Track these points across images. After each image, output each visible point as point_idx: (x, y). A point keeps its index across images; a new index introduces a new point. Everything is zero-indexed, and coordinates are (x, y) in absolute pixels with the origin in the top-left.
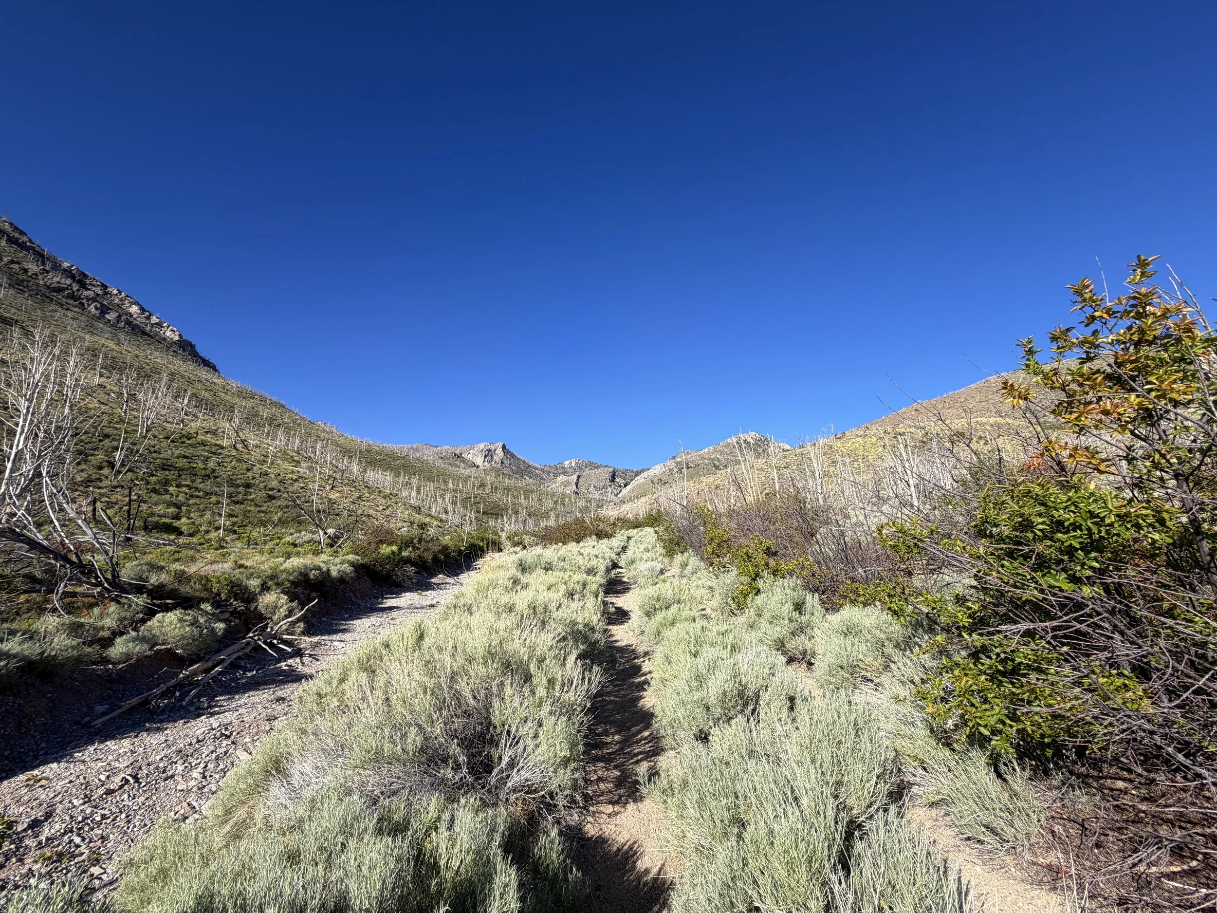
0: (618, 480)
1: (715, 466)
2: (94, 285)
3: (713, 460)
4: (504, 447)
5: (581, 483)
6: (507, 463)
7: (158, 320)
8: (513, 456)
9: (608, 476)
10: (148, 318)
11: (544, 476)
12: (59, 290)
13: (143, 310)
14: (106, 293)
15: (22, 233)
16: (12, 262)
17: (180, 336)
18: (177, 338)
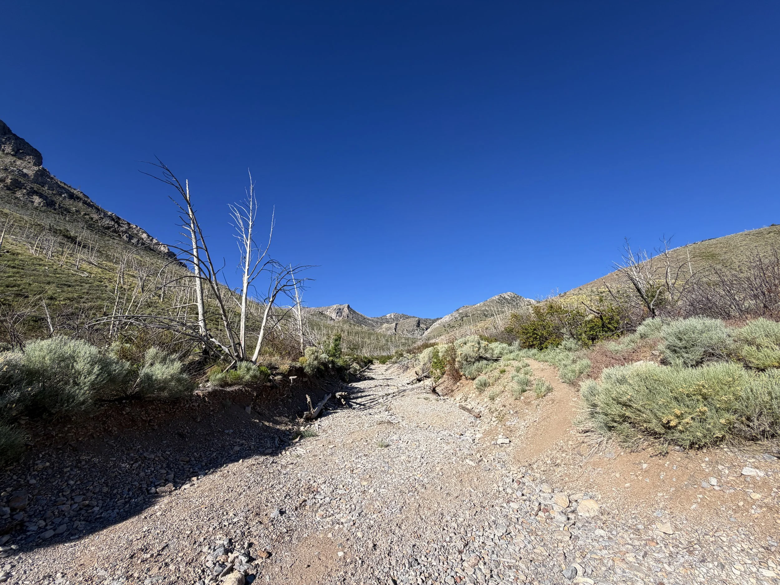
0: (422, 325)
1: (485, 315)
2: (123, 224)
3: (483, 311)
4: (349, 307)
5: (398, 328)
6: (351, 316)
7: (156, 241)
8: (354, 312)
9: (415, 323)
10: (152, 240)
11: (374, 324)
12: (108, 228)
13: (149, 236)
14: (130, 228)
15: (88, 197)
16: (85, 214)
17: (168, 249)
18: (167, 251)
